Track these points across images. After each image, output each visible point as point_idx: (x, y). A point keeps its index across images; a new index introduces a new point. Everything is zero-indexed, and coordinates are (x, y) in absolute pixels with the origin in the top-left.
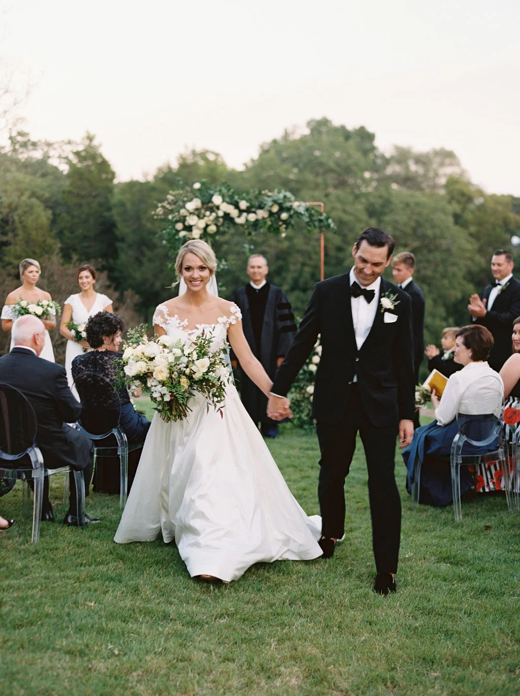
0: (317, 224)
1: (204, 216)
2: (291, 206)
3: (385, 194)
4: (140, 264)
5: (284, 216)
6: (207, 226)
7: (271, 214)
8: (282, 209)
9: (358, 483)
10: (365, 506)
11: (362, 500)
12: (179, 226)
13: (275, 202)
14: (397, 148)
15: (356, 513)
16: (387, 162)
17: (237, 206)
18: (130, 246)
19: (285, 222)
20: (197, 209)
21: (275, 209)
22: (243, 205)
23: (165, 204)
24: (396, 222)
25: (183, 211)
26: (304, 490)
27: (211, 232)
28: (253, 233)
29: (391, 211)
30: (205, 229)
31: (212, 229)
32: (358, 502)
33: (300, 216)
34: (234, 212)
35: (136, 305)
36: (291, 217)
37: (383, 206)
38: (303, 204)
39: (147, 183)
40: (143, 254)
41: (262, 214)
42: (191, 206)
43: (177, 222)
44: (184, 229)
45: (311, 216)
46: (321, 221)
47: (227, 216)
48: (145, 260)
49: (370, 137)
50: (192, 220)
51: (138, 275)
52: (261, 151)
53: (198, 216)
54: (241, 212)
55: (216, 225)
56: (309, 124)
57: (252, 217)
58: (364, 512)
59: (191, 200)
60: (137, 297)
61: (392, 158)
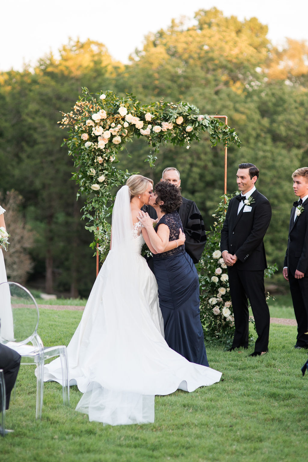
0: (221, 136)
1: (110, 127)
2: (196, 118)
3: (278, 93)
4: (20, 160)
5: (189, 128)
6: (112, 136)
7: (176, 126)
8: (187, 121)
9: (264, 395)
10: (272, 417)
11: (269, 412)
12: (85, 136)
13: (180, 114)
14: (290, 42)
15: (264, 424)
16: (280, 55)
17: (142, 117)
18: (8, 141)
19: (190, 134)
20: (102, 120)
21: (180, 121)
22: (149, 117)
23: (71, 114)
24: (290, 121)
25: (89, 122)
26: (211, 400)
27: (116, 143)
28: (158, 145)
29: (285, 110)
30: (110, 140)
31: (117, 140)
32: (266, 414)
33: (205, 129)
34: (139, 124)
35: (19, 206)
36: (195, 129)
37: (276, 105)
38: (207, 117)
39: (26, 74)
40: (22, 149)
41: (167, 126)
42: (97, 117)
43: (83, 132)
44: (89, 140)
45: (215, 128)
46: (225, 133)
47: (132, 127)
48: (23, 156)
49: (262, 29)
50: (97, 131)
51: (17, 172)
52: (145, 42)
53: (104, 127)
54: (146, 123)
55: (121, 136)
56: (197, 14)
57: (157, 129)
58: (271, 423)
59: (96, 112)
60: (20, 197)
61: (285, 51)
